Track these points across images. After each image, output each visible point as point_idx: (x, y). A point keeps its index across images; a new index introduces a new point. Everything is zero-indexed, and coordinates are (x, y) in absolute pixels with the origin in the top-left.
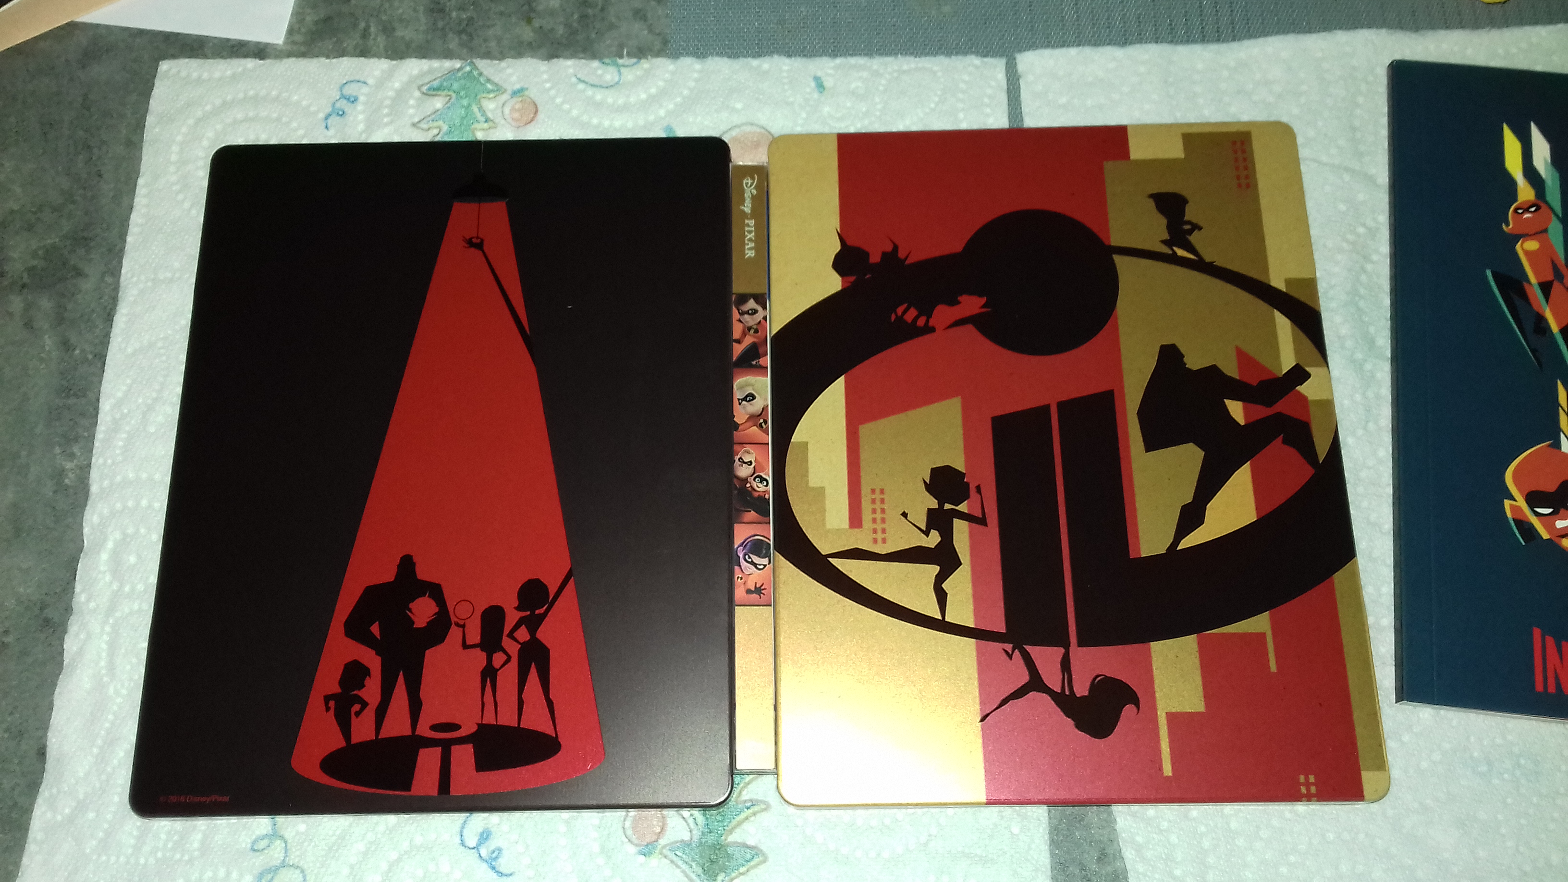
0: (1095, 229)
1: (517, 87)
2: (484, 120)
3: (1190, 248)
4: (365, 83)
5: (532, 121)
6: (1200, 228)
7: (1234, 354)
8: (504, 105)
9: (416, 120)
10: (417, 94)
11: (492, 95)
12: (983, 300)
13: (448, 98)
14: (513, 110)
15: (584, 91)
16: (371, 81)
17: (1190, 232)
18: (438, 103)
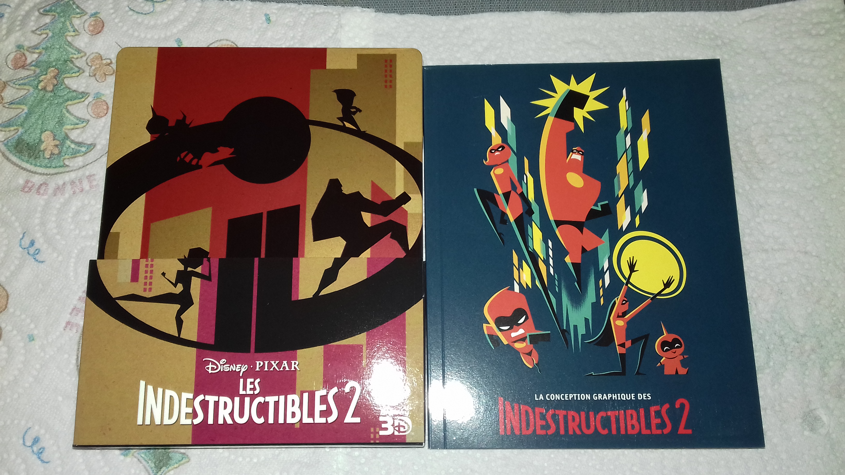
0: (301, 110)
1: (93, 12)
2: (73, 30)
3: (354, 123)
4: (9, 6)
5: (100, 32)
6: (360, 111)
7: (370, 185)
8: (84, 22)
9: (34, 29)
10: (37, 13)
11: (79, 16)
12: (232, 150)
13: (53, 17)
14: (90, 25)
15: (131, 16)
16: (12, 5)
17: (354, 113)
18: (47, 19)
